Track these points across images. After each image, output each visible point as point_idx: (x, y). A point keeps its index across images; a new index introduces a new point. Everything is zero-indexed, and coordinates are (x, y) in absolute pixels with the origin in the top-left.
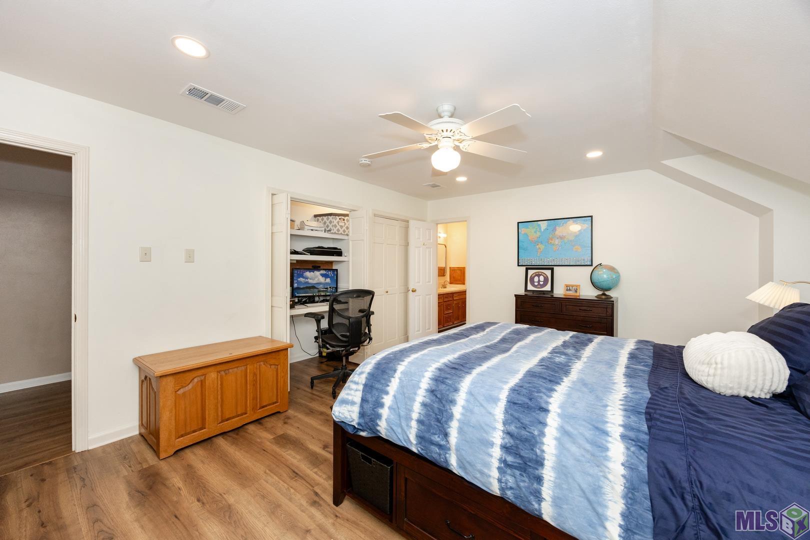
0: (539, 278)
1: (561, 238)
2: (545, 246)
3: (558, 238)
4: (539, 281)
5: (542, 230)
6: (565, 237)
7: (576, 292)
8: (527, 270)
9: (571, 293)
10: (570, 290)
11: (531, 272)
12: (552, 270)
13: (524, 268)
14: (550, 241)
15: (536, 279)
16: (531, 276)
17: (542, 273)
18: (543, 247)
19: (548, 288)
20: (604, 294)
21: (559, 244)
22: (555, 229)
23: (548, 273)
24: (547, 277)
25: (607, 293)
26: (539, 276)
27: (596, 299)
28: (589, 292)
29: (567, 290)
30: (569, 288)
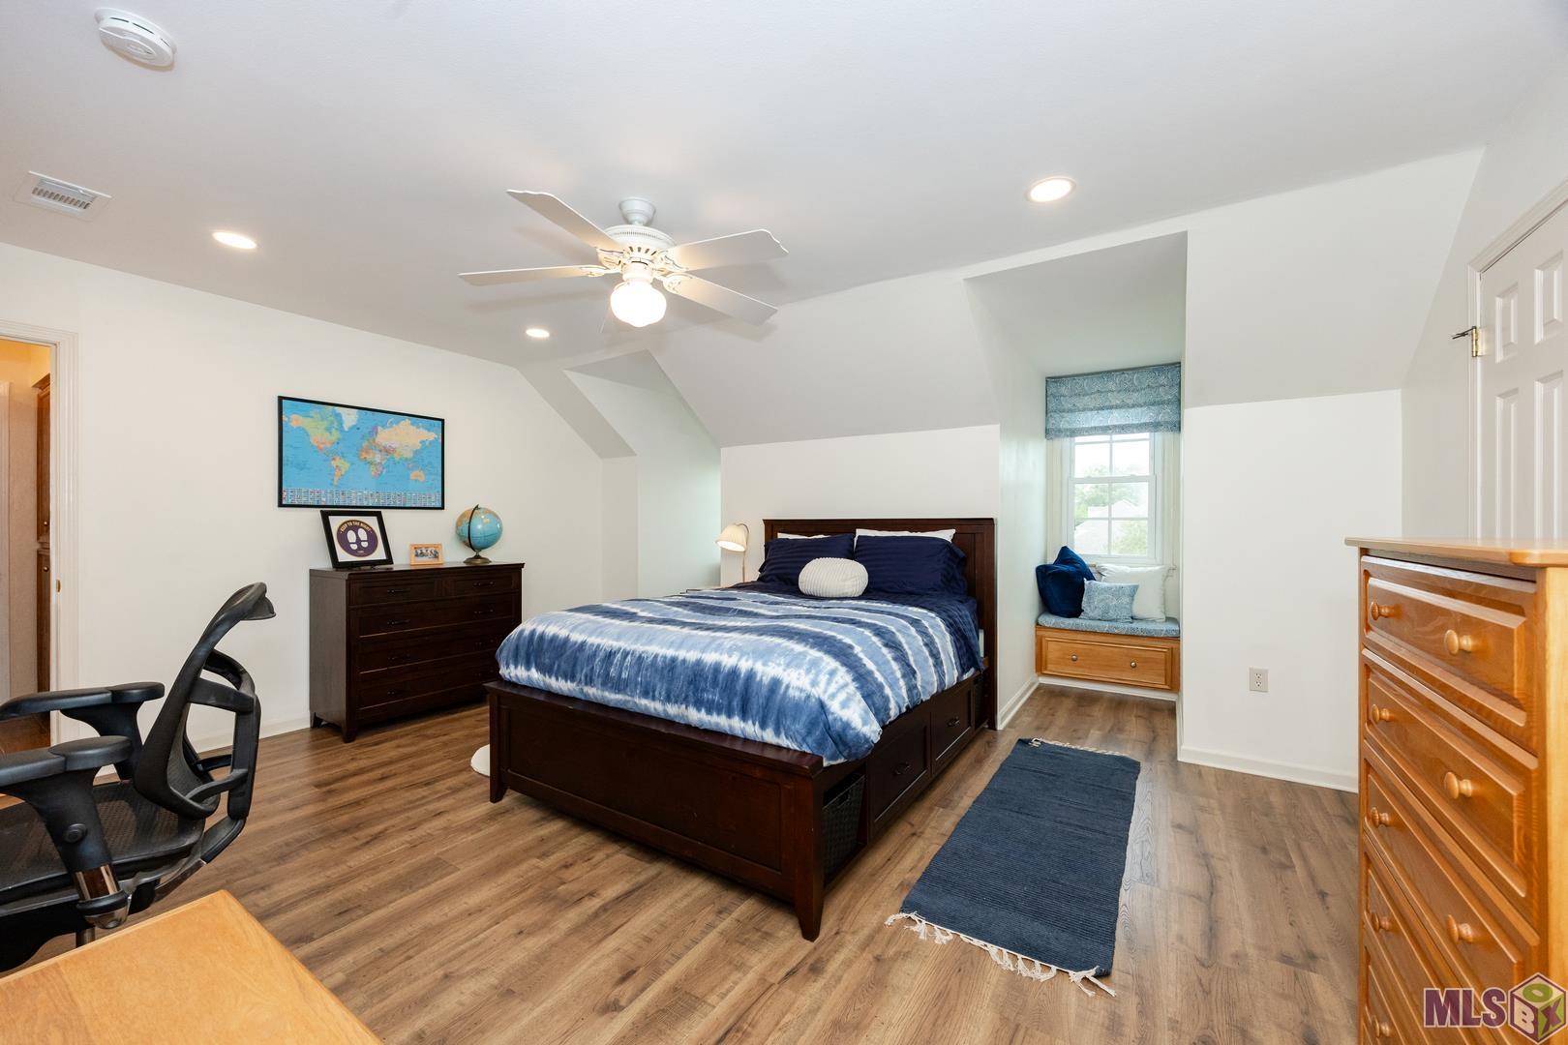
0: (357, 535)
1: (387, 451)
2: (352, 464)
3: (380, 451)
4: (359, 541)
5: (346, 429)
6: (394, 450)
7: (436, 556)
8: (325, 516)
9: (426, 562)
10: (422, 554)
11: (336, 522)
12: (379, 516)
13: (317, 512)
14: (364, 455)
15: (351, 536)
16: (339, 530)
17: (361, 522)
18: (347, 465)
19: (379, 554)
20: (477, 557)
21: (383, 462)
22: (374, 431)
23: (372, 522)
24: (372, 530)
25: (483, 554)
26: (355, 529)
27: (465, 565)
28: (455, 556)
29: (417, 555)
30: (419, 552)
